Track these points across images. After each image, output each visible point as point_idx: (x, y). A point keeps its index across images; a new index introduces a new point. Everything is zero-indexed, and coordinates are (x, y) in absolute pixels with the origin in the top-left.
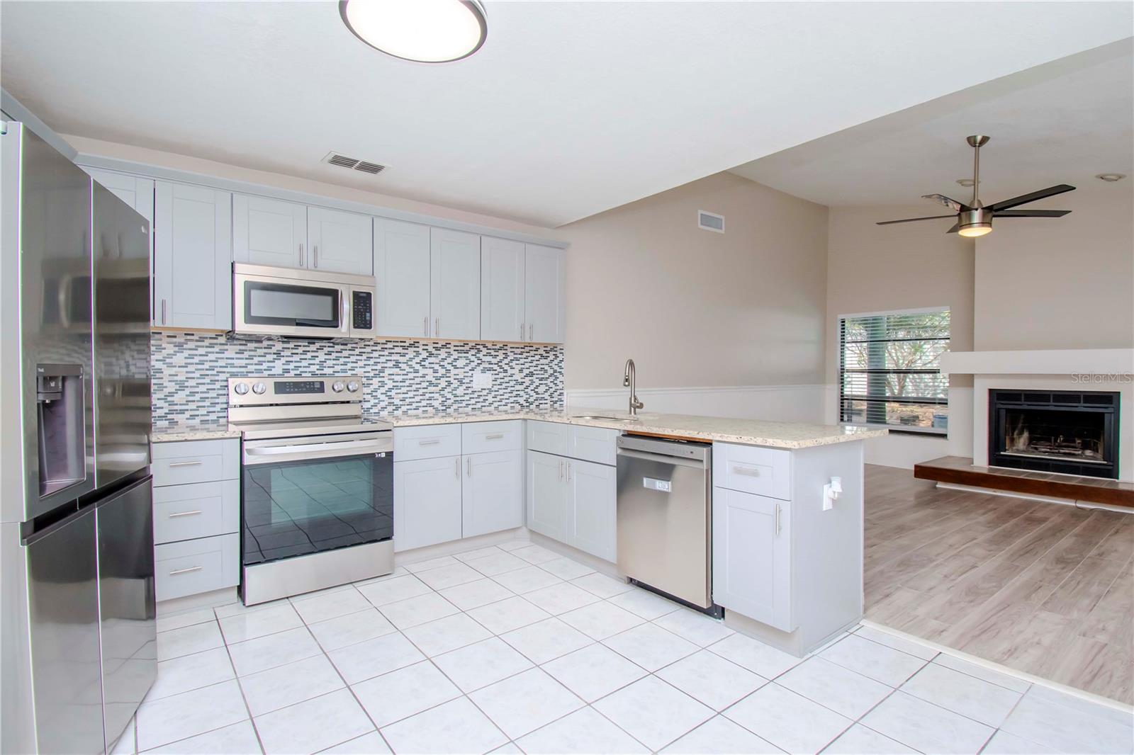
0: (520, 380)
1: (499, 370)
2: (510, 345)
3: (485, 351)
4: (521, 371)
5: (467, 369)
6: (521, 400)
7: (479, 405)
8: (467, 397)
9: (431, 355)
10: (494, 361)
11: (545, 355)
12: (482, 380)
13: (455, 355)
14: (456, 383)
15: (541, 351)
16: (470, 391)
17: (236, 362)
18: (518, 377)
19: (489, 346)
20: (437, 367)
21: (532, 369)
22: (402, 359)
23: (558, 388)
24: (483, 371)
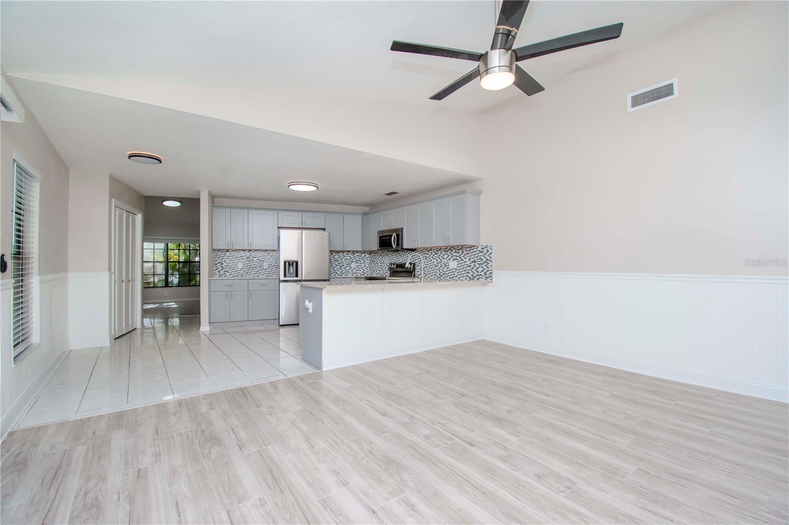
0: (469, 265)
1: (460, 259)
2: (464, 247)
3: (454, 250)
4: (469, 260)
5: (448, 259)
6: (470, 275)
7: (452, 276)
8: (447, 272)
9: (436, 254)
10: (458, 255)
11: (482, 250)
12: (453, 264)
13: (444, 253)
14: (444, 266)
15: (479, 249)
16: (448, 270)
17: (395, 258)
18: (468, 263)
19: (456, 248)
20: (437, 258)
21: (475, 259)
22: (427, 256)
23: (488, 269)
24: (453, 260)
